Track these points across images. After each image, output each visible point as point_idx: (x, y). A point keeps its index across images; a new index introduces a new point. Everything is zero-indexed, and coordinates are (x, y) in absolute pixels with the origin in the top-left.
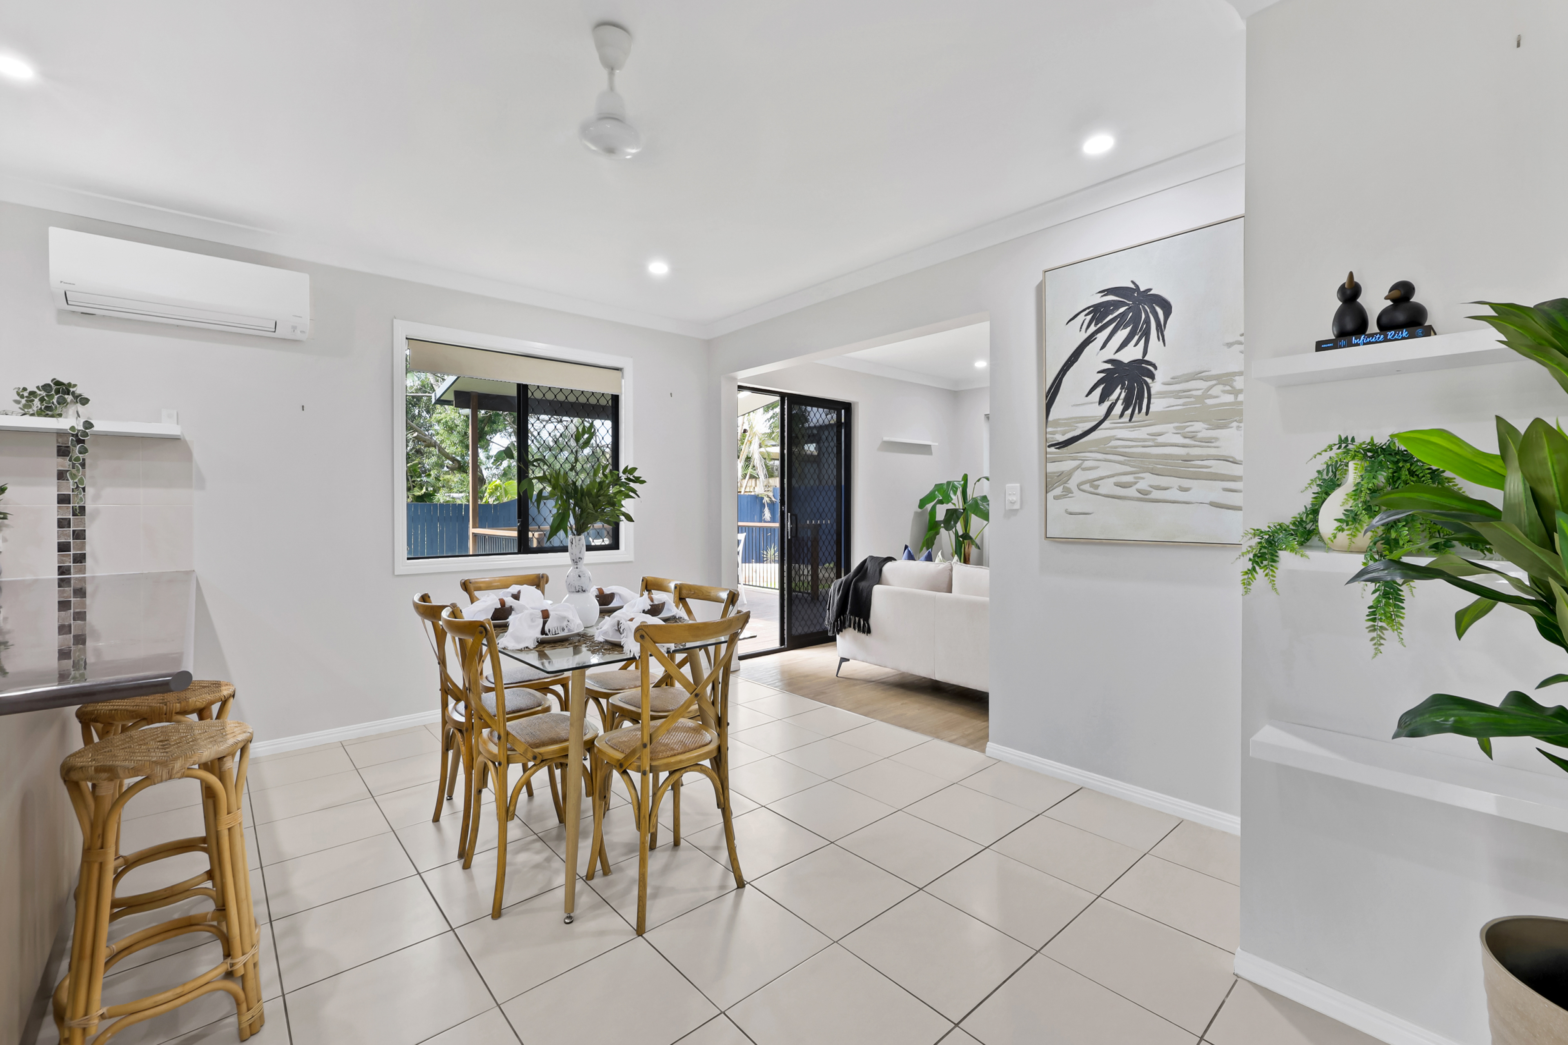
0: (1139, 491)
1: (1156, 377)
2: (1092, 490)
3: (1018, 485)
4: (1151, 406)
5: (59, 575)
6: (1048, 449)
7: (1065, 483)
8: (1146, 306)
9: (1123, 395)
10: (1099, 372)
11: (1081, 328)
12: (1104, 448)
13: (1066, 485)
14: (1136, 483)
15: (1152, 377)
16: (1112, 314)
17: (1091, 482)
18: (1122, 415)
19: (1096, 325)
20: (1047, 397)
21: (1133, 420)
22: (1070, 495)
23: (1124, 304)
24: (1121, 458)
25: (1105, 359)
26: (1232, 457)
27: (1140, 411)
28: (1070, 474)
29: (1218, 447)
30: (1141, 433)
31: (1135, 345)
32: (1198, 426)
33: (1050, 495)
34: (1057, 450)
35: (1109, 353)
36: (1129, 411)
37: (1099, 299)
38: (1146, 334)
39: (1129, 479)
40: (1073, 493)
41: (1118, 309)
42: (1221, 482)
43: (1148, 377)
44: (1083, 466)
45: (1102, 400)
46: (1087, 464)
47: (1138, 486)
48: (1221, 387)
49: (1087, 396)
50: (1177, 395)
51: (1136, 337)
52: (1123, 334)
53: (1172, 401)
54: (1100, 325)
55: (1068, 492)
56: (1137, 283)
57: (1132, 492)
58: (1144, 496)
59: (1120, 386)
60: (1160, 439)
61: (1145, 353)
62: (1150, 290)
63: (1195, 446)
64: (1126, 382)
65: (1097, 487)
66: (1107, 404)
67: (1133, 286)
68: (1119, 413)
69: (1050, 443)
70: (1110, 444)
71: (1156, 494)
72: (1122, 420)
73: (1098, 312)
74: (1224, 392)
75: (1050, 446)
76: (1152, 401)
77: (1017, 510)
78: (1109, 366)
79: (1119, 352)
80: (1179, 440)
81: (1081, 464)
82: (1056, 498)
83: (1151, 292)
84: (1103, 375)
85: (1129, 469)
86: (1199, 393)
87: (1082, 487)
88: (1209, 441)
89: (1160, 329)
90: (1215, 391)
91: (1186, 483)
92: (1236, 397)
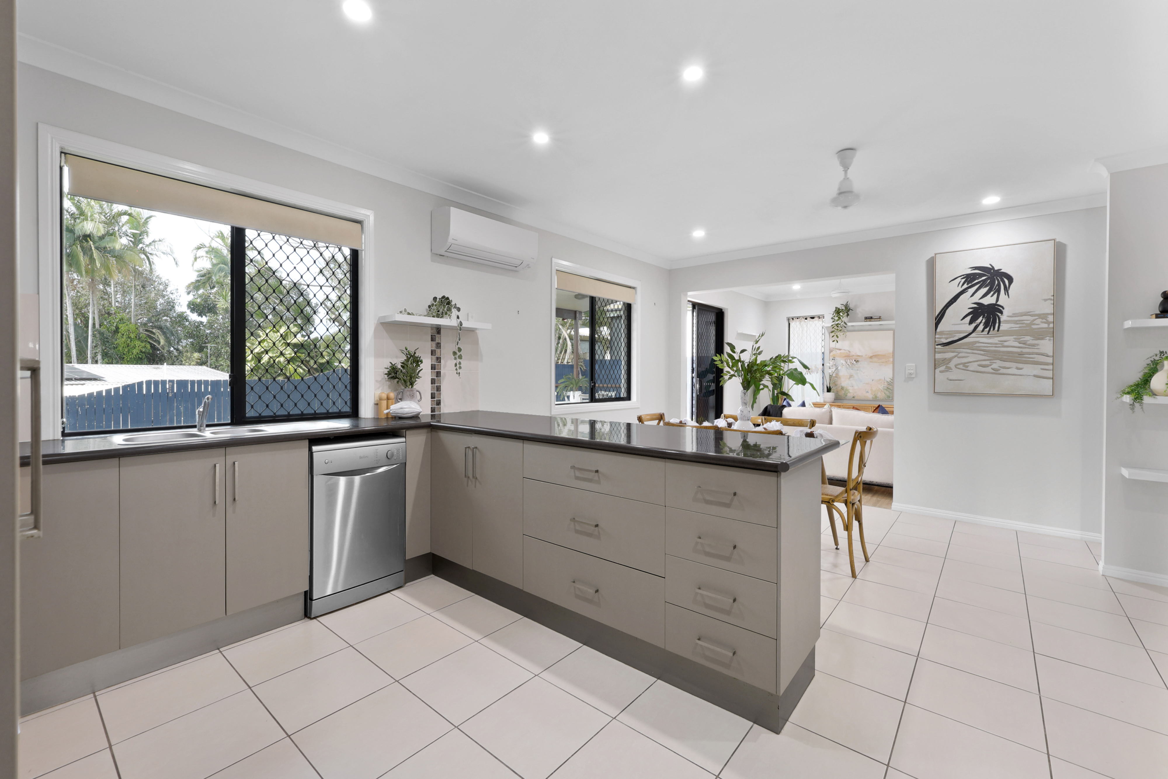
0: (992, 369)
1: (1004, 313)
2: (964, 368)
3: (914, 364)
4: (1001, 327)
5: (431, 412)
6: (936, 347)
7: (947, 364)
8: (998, 278)
9: (984, 321)
10: (969, 308)
11: (958, 285)
12: (972, 346)
13: (948, 365)
14: (991, 365)
15: (1002, 313)
16: (978, 280)
17: (964, 364)
18: (983, 331)
19: (967, 284)
20: (936, 319)
21: (990, 333)
22: (950, 370)
23: (985, 275)
24: (982, 352)
25: (973, 302)
26: (1046, 354)
27: (994, 329)
28: (950, 360)
29: (1038, 349)
30: (995, 340)
31: (992, 296)
32: (1027, 338)
33: (937, 371)
34: (942, 347)
35: (976, 298)
36: (988, 329)
37: (970, 271)
38: (999, 291)
39: (987, 363)
40: (952, 369)
41: (981, 277)
42: (1040, 366)
43: (999, 313)
44: (958, 356)
45: (971, 323)
46: (961, 355)
47: (992, 366)
48: (1040, 320)
49: (962, 320)
50: (1016, 322)
51: (992, 293)
52: (984, 290)
53: (1013, 325)
54: (970, 285)
55: (948, 369)
56: (993, 265)
57: (989, 369)
58: (996, 371)
59: (982, 316)
60: (1006, 344)
61: (997, 300)
62: (1001, 270)
63: (1025, 348)
64: (986, 315)
65: (967, 367)
66: (974, 325)
67: (990, 267)
68: (981, 329)
69: (938, 343)
70: (975, 345)
71: (1003, 371)
72: (983, 333)
73: (969, 279)
74: (1042, 322)
75: (937, 345)
76: (1001, 324)
77: (914, 378)
78: (975, 306)
79: (983, 299)
80: (1017, 344)
81: (958, 355)
82: (940, 372)
83: (1001, 271)
84: (971, 310)
85: (988, 358)
86: (1029, 322)
87: (958, 366)
88: (1034, 345)
89: (1006, 290)
90: (1036, 322)
91: (1020, 365)
92: (1049, 325)
